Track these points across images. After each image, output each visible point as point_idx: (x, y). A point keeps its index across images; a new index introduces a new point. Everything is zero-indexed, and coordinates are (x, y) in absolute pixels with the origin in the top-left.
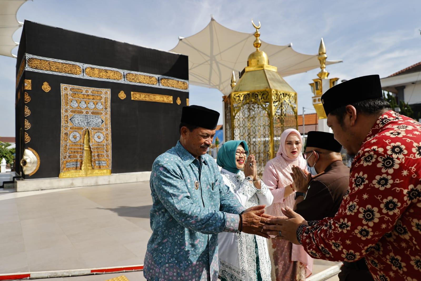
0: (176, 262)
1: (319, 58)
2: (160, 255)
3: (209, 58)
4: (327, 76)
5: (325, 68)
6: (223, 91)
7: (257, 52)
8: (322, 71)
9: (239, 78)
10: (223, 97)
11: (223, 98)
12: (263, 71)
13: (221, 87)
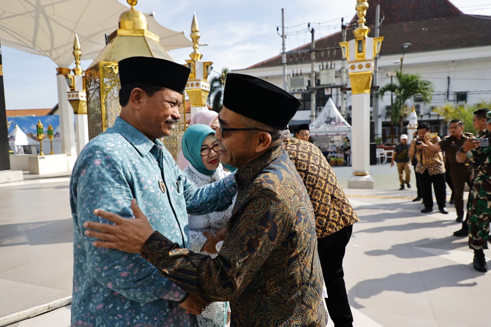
0: (147, 318)
1: (192, 36)
2: (112, 318)
3: (34, 9)
4: (201, 58)
5: (198, 48)
6: (58, 60)
7: (131, 11)
8: (195, 51)
9: (105, 43)
10: (57, 69)
11: (57, 71)
12: (142, 38)
13: (54, 55)
